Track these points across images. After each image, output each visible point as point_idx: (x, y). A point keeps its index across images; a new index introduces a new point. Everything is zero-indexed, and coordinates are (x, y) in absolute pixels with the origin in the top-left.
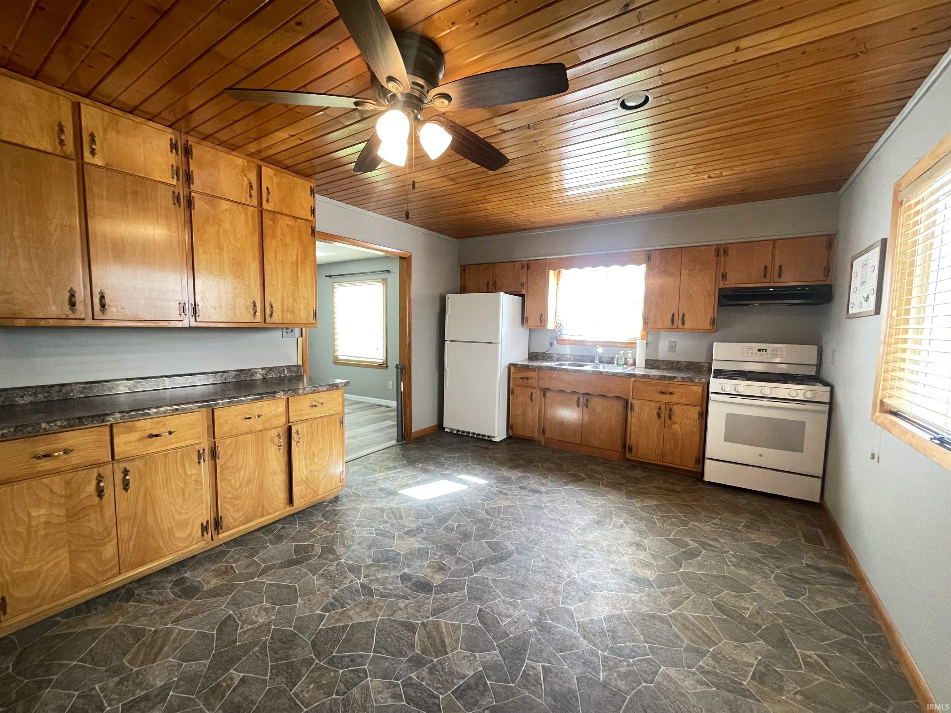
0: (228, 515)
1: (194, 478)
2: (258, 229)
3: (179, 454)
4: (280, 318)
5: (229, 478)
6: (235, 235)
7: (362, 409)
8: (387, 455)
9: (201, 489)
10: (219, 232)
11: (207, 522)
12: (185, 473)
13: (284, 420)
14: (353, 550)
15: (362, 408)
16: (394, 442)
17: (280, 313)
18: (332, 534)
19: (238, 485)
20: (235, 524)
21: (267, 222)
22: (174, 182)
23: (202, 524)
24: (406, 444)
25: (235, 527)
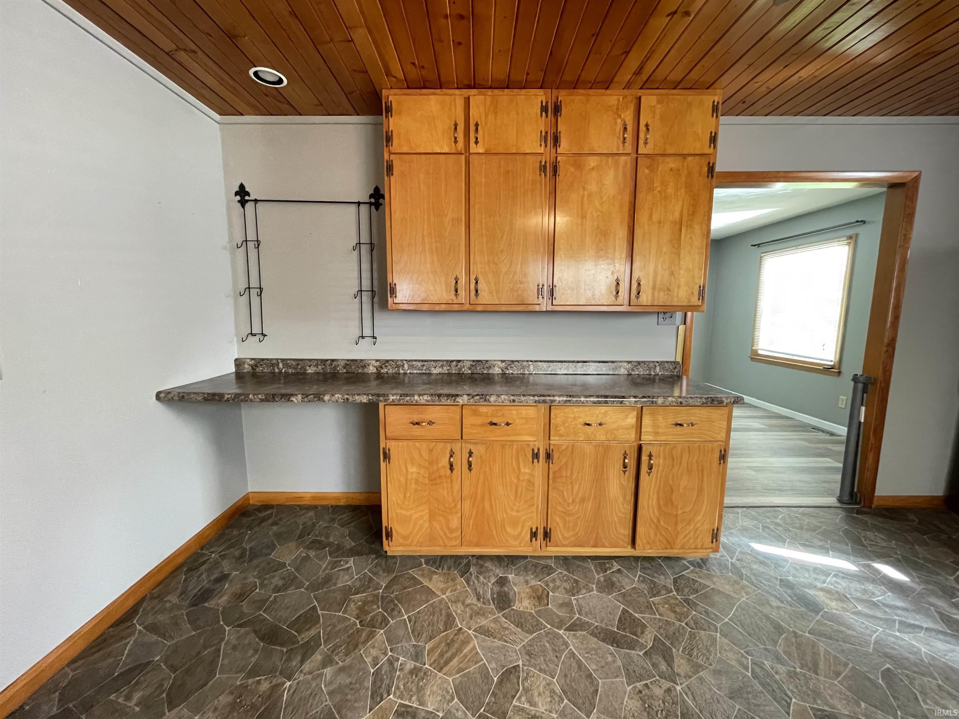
0: (558, 530)
1: (527, 477)
2: (631, 184)
3: (514, 446)
4: (650, 298)
5: (561, 488)
6: (601, 198)
7: (784, 428)
8: (814, 521)
9: (533, 491)
10: (583, 197)
11: (537, 528)
12: (519, 469)
13: (633, 436)
14: (701, 679)
15: (785, 426)
16: (832, 501)
17: (650, 292)
18: (678, 623)
19: (571, 501)
20: (565, 543)
21: (643, 172)
22: (542, 150)
23: (531, 529)
24: (859, 512)
25: (564, 546)
